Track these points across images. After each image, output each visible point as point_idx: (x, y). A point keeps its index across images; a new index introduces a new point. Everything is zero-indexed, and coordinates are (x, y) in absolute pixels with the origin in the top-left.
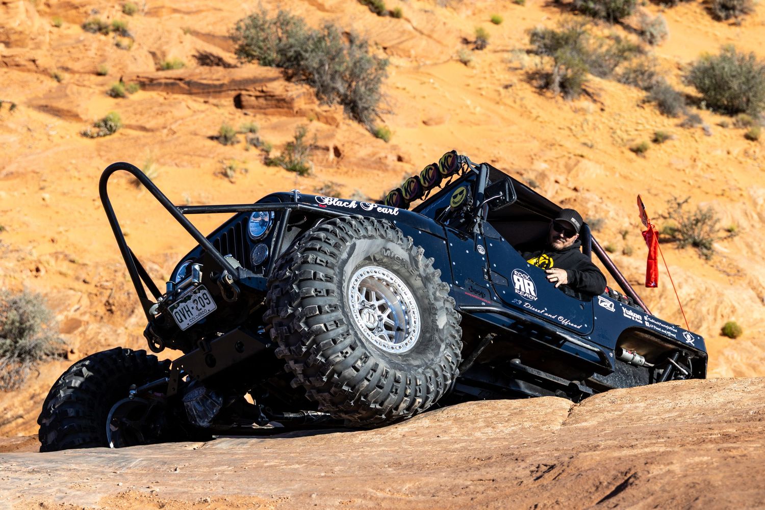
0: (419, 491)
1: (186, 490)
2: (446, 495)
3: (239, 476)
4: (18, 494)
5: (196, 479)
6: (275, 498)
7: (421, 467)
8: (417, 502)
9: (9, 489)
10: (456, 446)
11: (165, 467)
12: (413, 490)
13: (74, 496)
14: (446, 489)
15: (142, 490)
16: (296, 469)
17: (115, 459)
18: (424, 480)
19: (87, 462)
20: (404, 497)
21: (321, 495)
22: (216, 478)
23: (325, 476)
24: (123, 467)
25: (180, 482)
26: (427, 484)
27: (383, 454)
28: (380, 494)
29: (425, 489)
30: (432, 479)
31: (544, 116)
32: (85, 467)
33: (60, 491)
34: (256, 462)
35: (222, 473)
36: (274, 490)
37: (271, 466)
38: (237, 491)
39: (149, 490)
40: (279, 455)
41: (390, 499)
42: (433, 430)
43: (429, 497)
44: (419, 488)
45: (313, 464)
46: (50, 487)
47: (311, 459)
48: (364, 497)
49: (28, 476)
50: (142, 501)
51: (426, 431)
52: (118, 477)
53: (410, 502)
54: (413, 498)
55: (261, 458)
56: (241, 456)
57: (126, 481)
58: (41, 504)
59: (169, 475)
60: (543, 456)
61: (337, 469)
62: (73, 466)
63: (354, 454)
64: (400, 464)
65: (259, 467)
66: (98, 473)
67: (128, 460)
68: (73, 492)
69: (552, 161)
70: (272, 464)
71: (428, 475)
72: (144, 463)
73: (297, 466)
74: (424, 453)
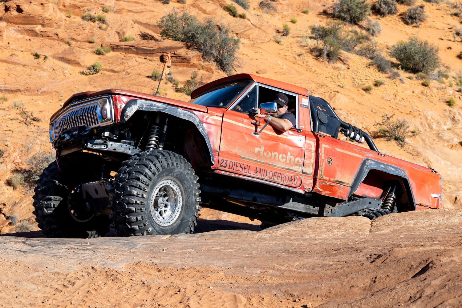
0: (303, 266)
1: (172, 262)
2: (320, 269)
3: (200, 255)
4: (79, 262)
5: (176, 256)
6: (223, 268)
7: (302, 254)
8: (305, 273)
9: (73, 259)
10: (316, 242)
11: (156, 249)
12: (300, 266)
13: (110, 264)
14: (320, 266)
15: (147, 262)
16: (231, 252)
17: (127, 244)
18: (306, 261)
19: (112, 245)
20: (296, 270)
21: (249, 267)
22: (187, 256)
23: (248, 257)
24: (133, 248)
25: (168, 258)
26: (308, 263)
27: (276, 245)
28: (282, 268)
29: (307, 266)
30: (310, 260)
31: (318, 71)
32: (111, 247)
33: (102, 260)
34: (208, 247)
35: (190, 253)
36: (222, 263)
37: (216, 250)
38: (200, 264)
39: (151, 262)
40: (219, 243)
41: (289, 271)
42: (298, 232)
43: (310, 270)
44: (303, 265)
45: (240, 249)
46: (95, 258)
47: (237, 247)
48: (274, 269)
49: (82, 252)
50: (148, 268)
51: (294, 233)
52: (132, 254)
53: (300, 273)
54: (301, 270)
55: (209, 245)
56: (197, 244)
57: (137, 256)
58: (93, 268)
59: (161, 253)
60: (372, 250)
61: (254, 252)
62: (105, 247)
63: (260, 245)
64: (289, 251)
65: (209, 250)
66: (120, 251)
67: (135, 244)
68: (109, 262)
69: (322, 94)
70: (216, 249)
71: (307, 258)
72: (144, 246)
73: (231, 250)
74: (300, 245)
